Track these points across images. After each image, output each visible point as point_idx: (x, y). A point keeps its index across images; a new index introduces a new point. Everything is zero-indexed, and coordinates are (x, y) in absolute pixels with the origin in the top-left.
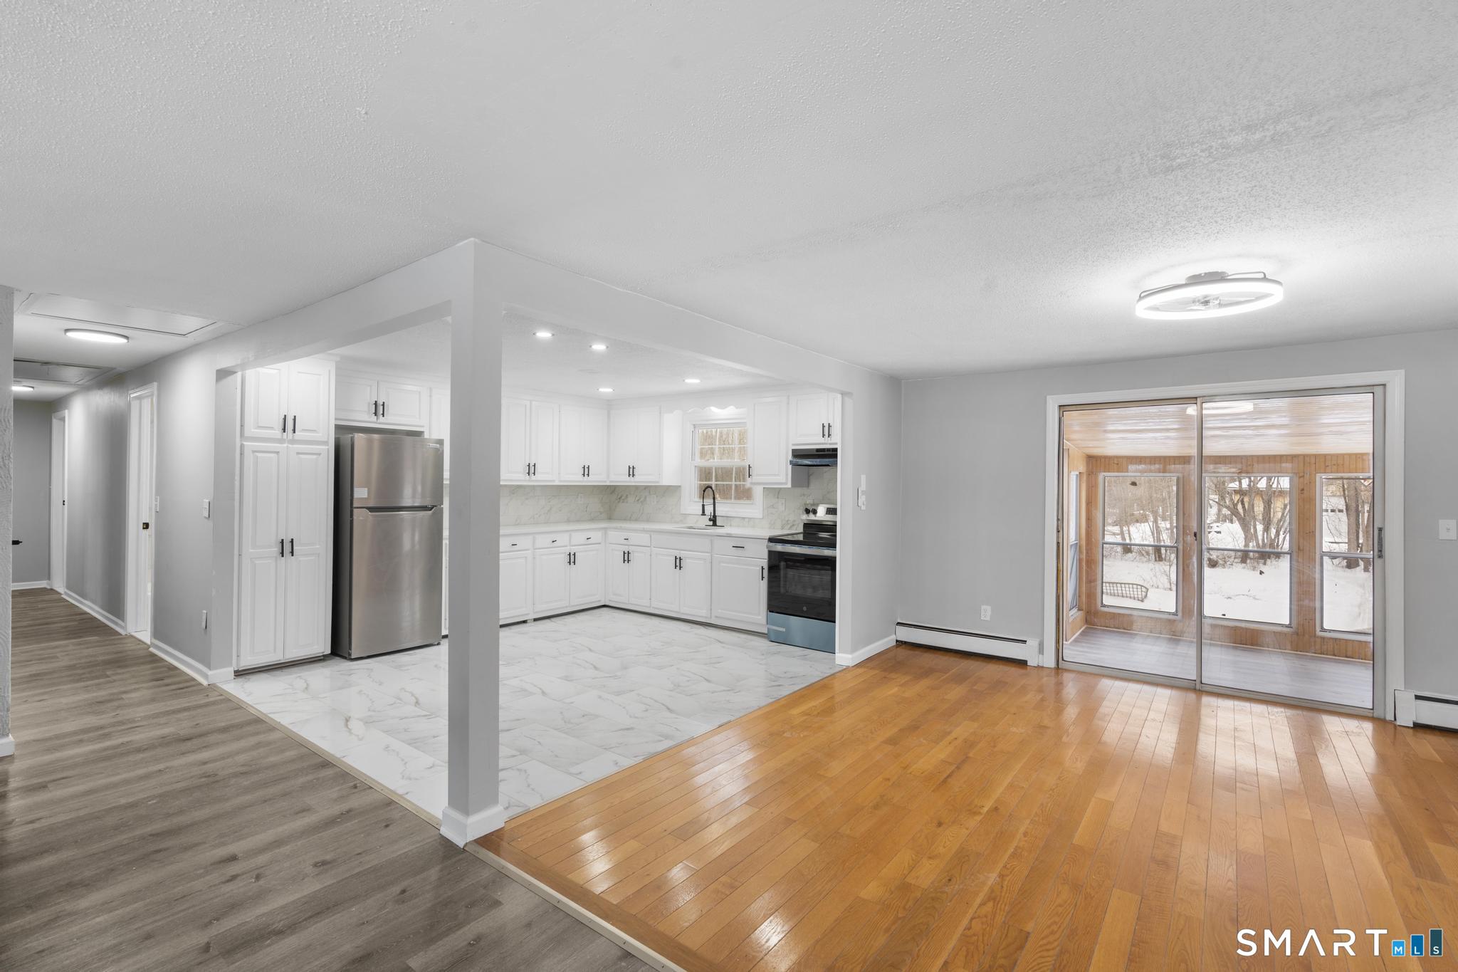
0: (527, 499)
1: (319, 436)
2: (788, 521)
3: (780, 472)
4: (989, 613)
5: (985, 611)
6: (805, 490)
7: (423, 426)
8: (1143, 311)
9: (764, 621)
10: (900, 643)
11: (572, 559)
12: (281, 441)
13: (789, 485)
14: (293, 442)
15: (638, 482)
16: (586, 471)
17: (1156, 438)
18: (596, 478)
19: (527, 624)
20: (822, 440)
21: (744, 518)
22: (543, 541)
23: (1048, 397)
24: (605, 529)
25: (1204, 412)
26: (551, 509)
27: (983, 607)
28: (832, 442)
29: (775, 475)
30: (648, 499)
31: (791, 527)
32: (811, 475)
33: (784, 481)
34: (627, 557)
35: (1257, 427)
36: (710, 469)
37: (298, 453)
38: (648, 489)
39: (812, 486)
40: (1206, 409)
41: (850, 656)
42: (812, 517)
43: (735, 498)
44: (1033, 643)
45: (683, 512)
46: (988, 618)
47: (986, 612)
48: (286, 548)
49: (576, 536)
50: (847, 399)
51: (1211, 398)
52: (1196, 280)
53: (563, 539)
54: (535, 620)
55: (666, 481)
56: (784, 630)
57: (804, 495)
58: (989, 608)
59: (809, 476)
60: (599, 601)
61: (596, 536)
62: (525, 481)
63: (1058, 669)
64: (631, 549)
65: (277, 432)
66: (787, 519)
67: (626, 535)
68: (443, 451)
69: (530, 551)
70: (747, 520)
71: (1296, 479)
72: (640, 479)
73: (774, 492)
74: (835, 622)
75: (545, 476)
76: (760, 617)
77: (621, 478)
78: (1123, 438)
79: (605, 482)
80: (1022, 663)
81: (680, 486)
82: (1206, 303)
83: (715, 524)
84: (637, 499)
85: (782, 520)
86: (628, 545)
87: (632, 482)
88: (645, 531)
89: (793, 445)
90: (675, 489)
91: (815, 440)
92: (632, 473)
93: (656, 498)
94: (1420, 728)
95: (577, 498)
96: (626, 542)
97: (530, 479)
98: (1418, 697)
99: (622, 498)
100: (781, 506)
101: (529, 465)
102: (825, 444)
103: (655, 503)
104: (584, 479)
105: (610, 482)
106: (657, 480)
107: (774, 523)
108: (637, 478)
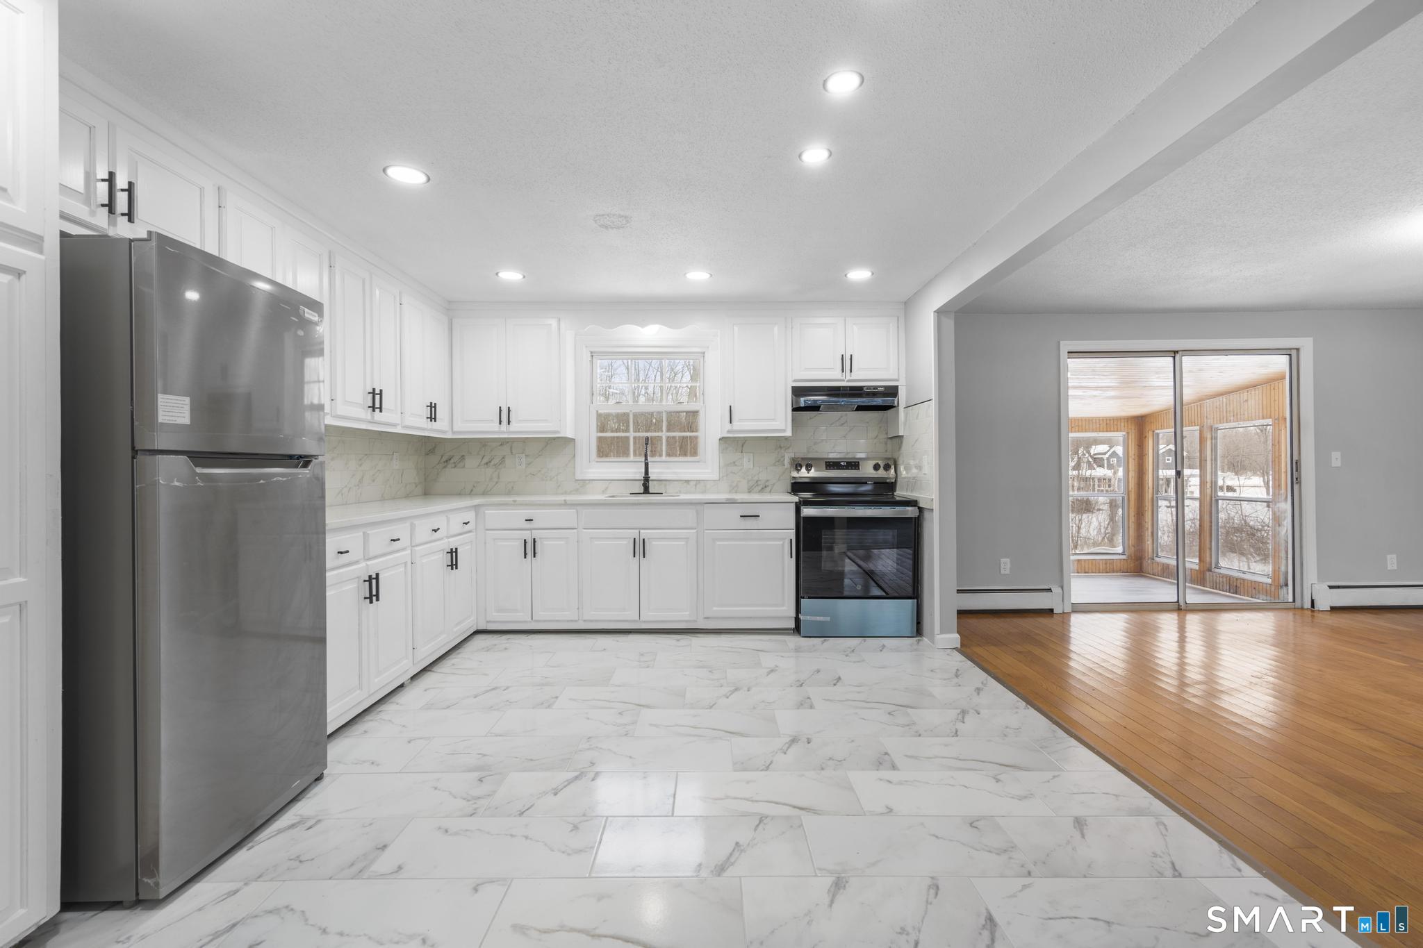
2: (757, 482)
3: (777, 416)
4: (1009, 566)
5: (1005, 563)
15: (513, 433)
16: (433, 412)
18: (441, 429)
20: (839, 375)
21: (687, 481)
22: (423, 529)
23: (1060, 343)
24: (476, 507)
25: (1181, 367)
26: (363, 477)
27: (1003, 560)
29: (766, 420)
31: (762, 489)
34: (530, 549)
36: (626, 415)
40: (1185, 363)
41: (957, 635)
42: (804, 473)
43: (668, 455)
44: (1056, 591)
45: (579, 476)
46: (1008, 572)
47: (1006, 565)
51: (1184, 353)
53: (442, 525)
54: (413, 678)
56: (828, 619)
58: (1008, 560)
61: (472, 519)
62: (371, 422)
64: (536, 534)
66: (756, 478)
67: (529, 513)
69: (408, 551)
70: (692, 483)
72: (519, 427)
73: (736, 444)
75: (391, 417)
77: (488, 427)
79: (445, 432)
80: (1048, 611)
81: (573, 440)
83: (646, 490)
84: (485, 460)
85: (748, 481)
86: (531, 529)
87: (504, 432)
88: (566, 504)
89: (795, 381)
90: (568, 442)
91: (831, 375)
92: (505, 416)
93: (524, 459)
94: (1333, 609)
95: (392, 459)
96: (528, 525)
97: (373, 417)
98: (1331, 587)
99: (452, 461)
100: (747, 462)
101: (373, 393)
102: (843, 381)
103: (524, 466)
104: (425, 426)
105: (454, 433)
106: (557, 429)
107: (737, 486)
108: (515, 426)
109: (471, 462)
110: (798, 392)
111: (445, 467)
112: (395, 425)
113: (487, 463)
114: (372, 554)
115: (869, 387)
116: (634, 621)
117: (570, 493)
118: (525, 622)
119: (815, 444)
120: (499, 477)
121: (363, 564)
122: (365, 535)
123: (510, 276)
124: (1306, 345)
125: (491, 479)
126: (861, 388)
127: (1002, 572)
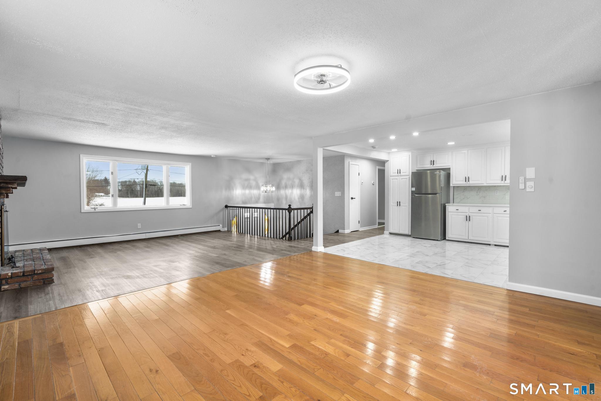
1: (407, 174)
7: (449, 166)
12: (398, 176)
14: (401, 176)
37: (402, 179)
48: (399, 204)
65: (397, 174)
121: (468, 213)
122: (469, 208)
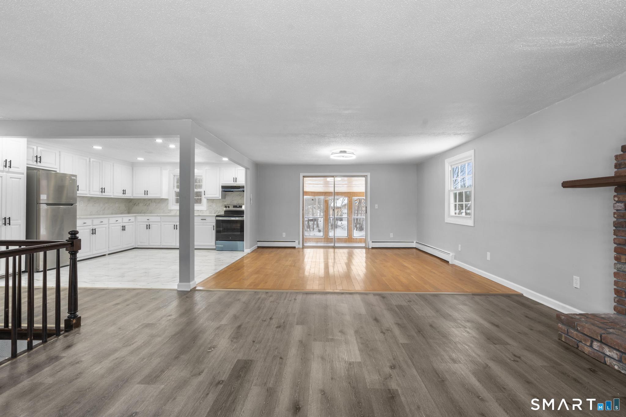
0: (95, 204)
1: (20, 170)
3: (217, 193)
4: (285, 235)
5: (284, 234)
6: (224, 200)
7: (56, 169)
8: (333, 157)
9: (214, 244)
10: (259, 247)
11: (124, 228)
12: (4, 172)
13: (220, 198)
14: (10, 172)
15: (149, 197)
16: (124, 192)
17: (321, 186)
18: (128, 195)
19: (106, 256)
20: (233, 183)
21: (198, 210)
22: (113, 220)
23: (300, 173)
24: (135, 216)
25: (335, 180)
26: (105, 208)
27: (283, 233)
28: (237, 183)
29: (215, 194)
30: (150, 204)
31: (218, 213)
32: (226, 195)
33: (219, 196)
34: (148, 227)
35: (343, 184)
37: (11, 178)
38: (151, 200)
39: (226, 199)
40: (336, 179)
41: (249, 250)
42: (228, 209)
44: (297, 242)
45: (169, 209)
47: (284, 235)
49: (125, 219)
50: (247, 170)
51: (336, 176)
52: (341, 152)
53: (120, 220)
54: (109, 254)
55: (164, 197)
56: (223, 246)
57: (223, 202)
58: (285, 233)
59: (225, 195)
60: (133, 246)
61: (133, 219)
62: (100, 195)
63: (303, 248)
64: (150, 223)
65: (2, 167)
66: (217, 210)
67: (148, 218)
68: (77, 180)
69: (107, 225)
71: (348, 198)
72: (151, 196)
73: (211, 201)
74: (244, 241)
75: (109, 194)
76: (212, 243)
77: (141, 195)
78: (313, 186)
79: (131, 197)
80: (294, 248)
81: (168, 199)
82: (343, 157)
84: (144, 204)
85: (215, 210)
86: (149, 222)
87: (146, 197)
88: (157, 216)
89: (222, 184)
90: (165, 200)
91: (231, 183)
92: (146, 193)
93: (155, 204)
94: (373, 248)
95: (115, 204)
96: (148, 221)
97: (102, 194)
98: (372, 242)
99: (136, 204)
100: (214, 205)
101: (102, 188)
102: (234, 184)
103: (155, 206)
104: (122, 196)
105: (133, 197)
106: (160, 196)
107: (211, 212)
108: (149, 195)
109: (141, 205)
110: (223, 187)
111: (134, 206)
112: (111, 196)
113: (145, 205)
114: (94, 224)
115: (241, 186)
116: (175, 246)
117: (167, 213)
118: (148, 246)
119: (233, 201)
120: (148, 209)
121: (92, 226)
122: (92, 220)
123: (140, 159)
124: (369, 174)
125: (146, 209)
126: (240, 186)
127: (283, 236)
